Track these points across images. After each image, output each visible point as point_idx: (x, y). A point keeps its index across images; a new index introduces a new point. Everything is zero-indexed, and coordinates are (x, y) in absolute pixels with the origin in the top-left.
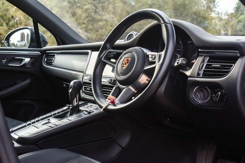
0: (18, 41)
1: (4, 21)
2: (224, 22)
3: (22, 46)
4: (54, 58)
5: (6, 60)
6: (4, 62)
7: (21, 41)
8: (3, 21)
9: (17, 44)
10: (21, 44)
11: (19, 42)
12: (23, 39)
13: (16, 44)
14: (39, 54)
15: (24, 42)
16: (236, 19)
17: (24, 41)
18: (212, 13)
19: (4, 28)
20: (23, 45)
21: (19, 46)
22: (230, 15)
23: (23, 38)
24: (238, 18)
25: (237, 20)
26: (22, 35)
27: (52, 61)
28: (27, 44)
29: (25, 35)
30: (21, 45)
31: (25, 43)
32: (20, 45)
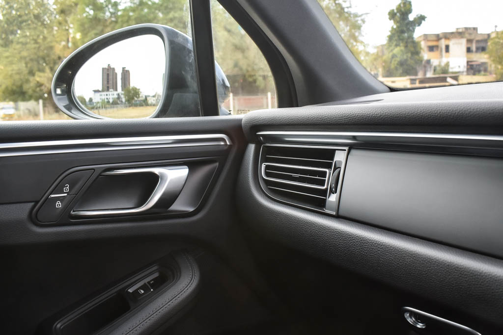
0: (96, 91)
1: (47, 64)
2: (374, 57)
3: (108, 102)
4: (329, 166)
5: (67, 188)
6: (59, 205)
7: (103, 91)
8: (44, 65)
9: (91, 100)
10: (104, 97)
11: (98, 94)
12: (110, 85)
13: (87, 100)
14: (222, 143)
15: (115, 93)
16: (389, 53)
17: (116, 90)
18: (358, 44)
19: (46, 75)
20: (111, 101)
21: (98, 103)
22: (381, 47)
23: (111, 82)
24: (392, 51)
25: (391, 54)
26: (108, 75)
27: (322, 183)
28: (122, 96)
29: (116, 74)
30: (106, 100)
31: (118, 94)
32: (100, 101)
